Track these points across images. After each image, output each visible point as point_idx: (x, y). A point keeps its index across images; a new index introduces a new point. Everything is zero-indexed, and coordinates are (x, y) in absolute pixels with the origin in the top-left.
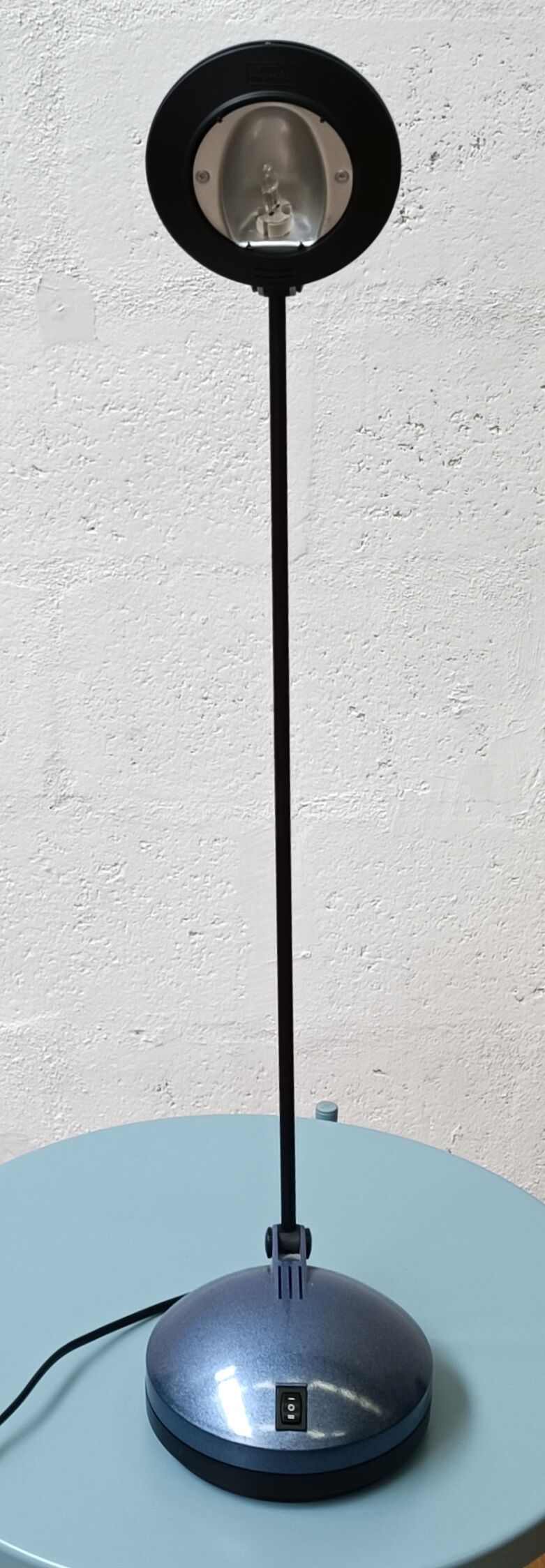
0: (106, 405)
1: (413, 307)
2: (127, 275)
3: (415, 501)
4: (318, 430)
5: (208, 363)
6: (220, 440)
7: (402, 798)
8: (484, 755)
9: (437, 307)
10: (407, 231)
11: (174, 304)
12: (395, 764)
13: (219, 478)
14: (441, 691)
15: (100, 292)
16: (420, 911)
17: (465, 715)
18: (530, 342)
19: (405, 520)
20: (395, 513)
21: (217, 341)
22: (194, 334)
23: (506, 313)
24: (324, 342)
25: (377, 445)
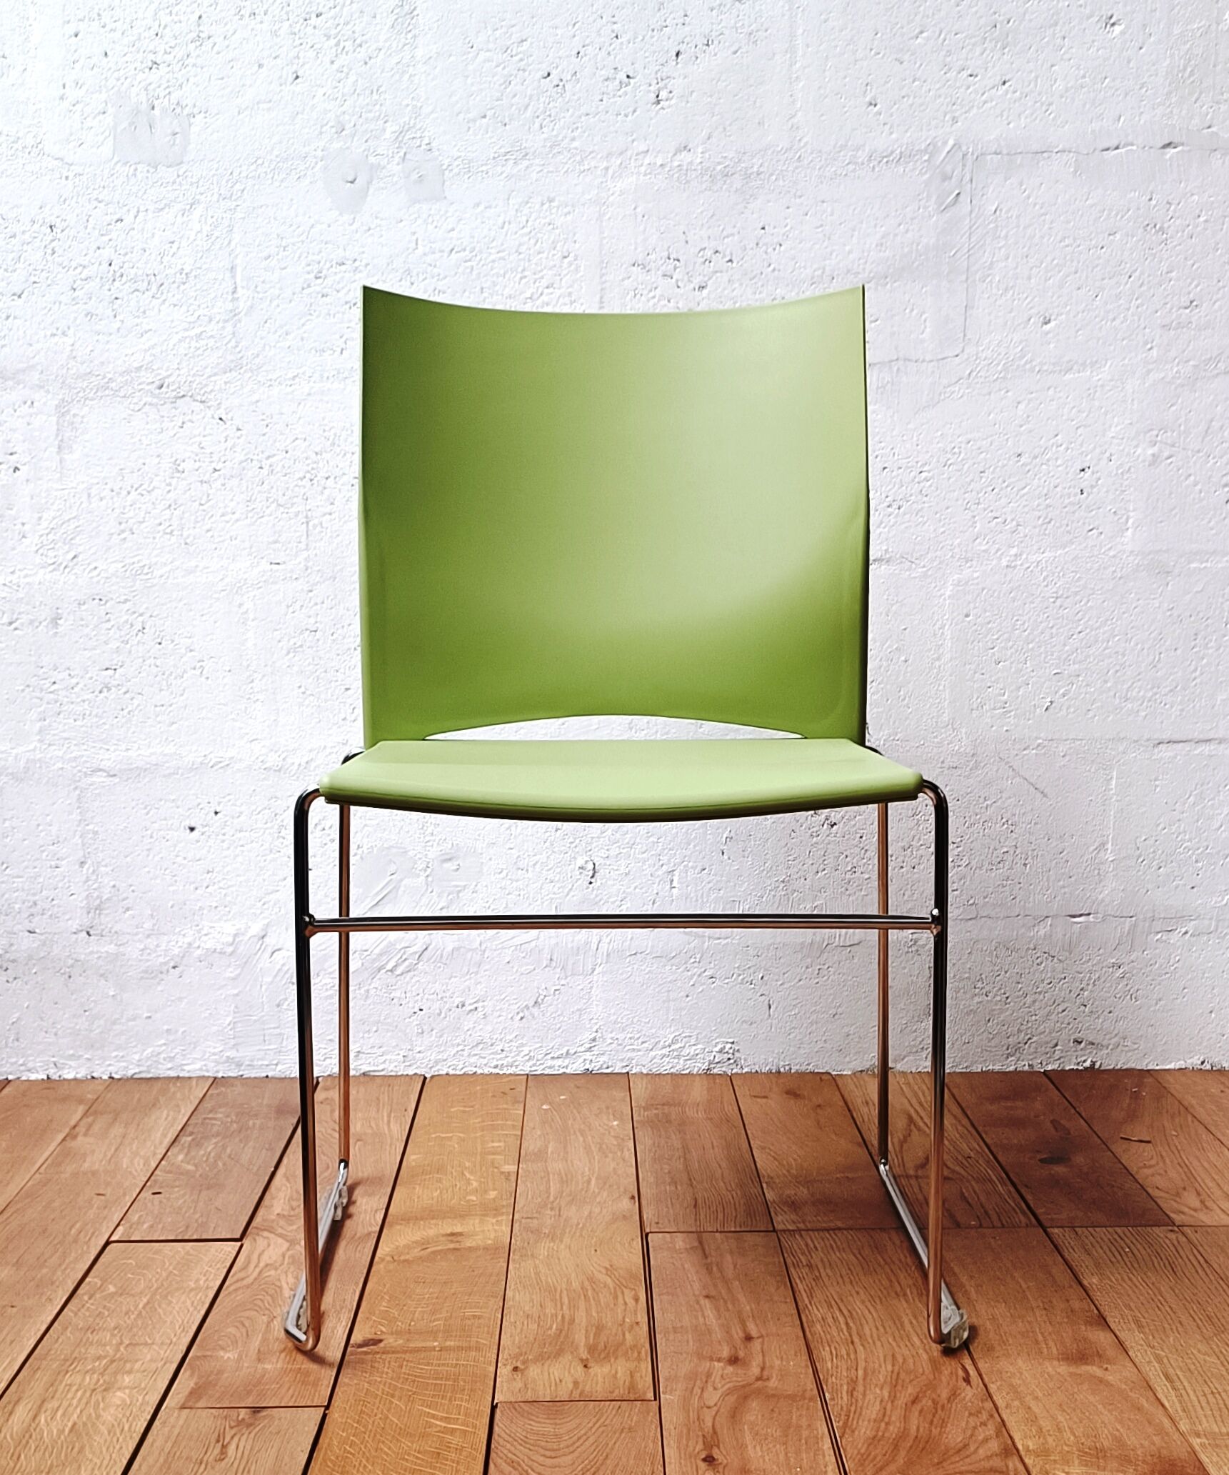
1: (668, 168)
4: (604, 265)
5: (524, 215)
6: (535, 274)
9: (685, 168)
10: (661, 110)
11: (499, 169)
15: (446, 162)
18: (751, 194)
21: (531, 198)
22: (514, 193)
23: (733, 172)
24: (606, 197)
25: (646, 276)
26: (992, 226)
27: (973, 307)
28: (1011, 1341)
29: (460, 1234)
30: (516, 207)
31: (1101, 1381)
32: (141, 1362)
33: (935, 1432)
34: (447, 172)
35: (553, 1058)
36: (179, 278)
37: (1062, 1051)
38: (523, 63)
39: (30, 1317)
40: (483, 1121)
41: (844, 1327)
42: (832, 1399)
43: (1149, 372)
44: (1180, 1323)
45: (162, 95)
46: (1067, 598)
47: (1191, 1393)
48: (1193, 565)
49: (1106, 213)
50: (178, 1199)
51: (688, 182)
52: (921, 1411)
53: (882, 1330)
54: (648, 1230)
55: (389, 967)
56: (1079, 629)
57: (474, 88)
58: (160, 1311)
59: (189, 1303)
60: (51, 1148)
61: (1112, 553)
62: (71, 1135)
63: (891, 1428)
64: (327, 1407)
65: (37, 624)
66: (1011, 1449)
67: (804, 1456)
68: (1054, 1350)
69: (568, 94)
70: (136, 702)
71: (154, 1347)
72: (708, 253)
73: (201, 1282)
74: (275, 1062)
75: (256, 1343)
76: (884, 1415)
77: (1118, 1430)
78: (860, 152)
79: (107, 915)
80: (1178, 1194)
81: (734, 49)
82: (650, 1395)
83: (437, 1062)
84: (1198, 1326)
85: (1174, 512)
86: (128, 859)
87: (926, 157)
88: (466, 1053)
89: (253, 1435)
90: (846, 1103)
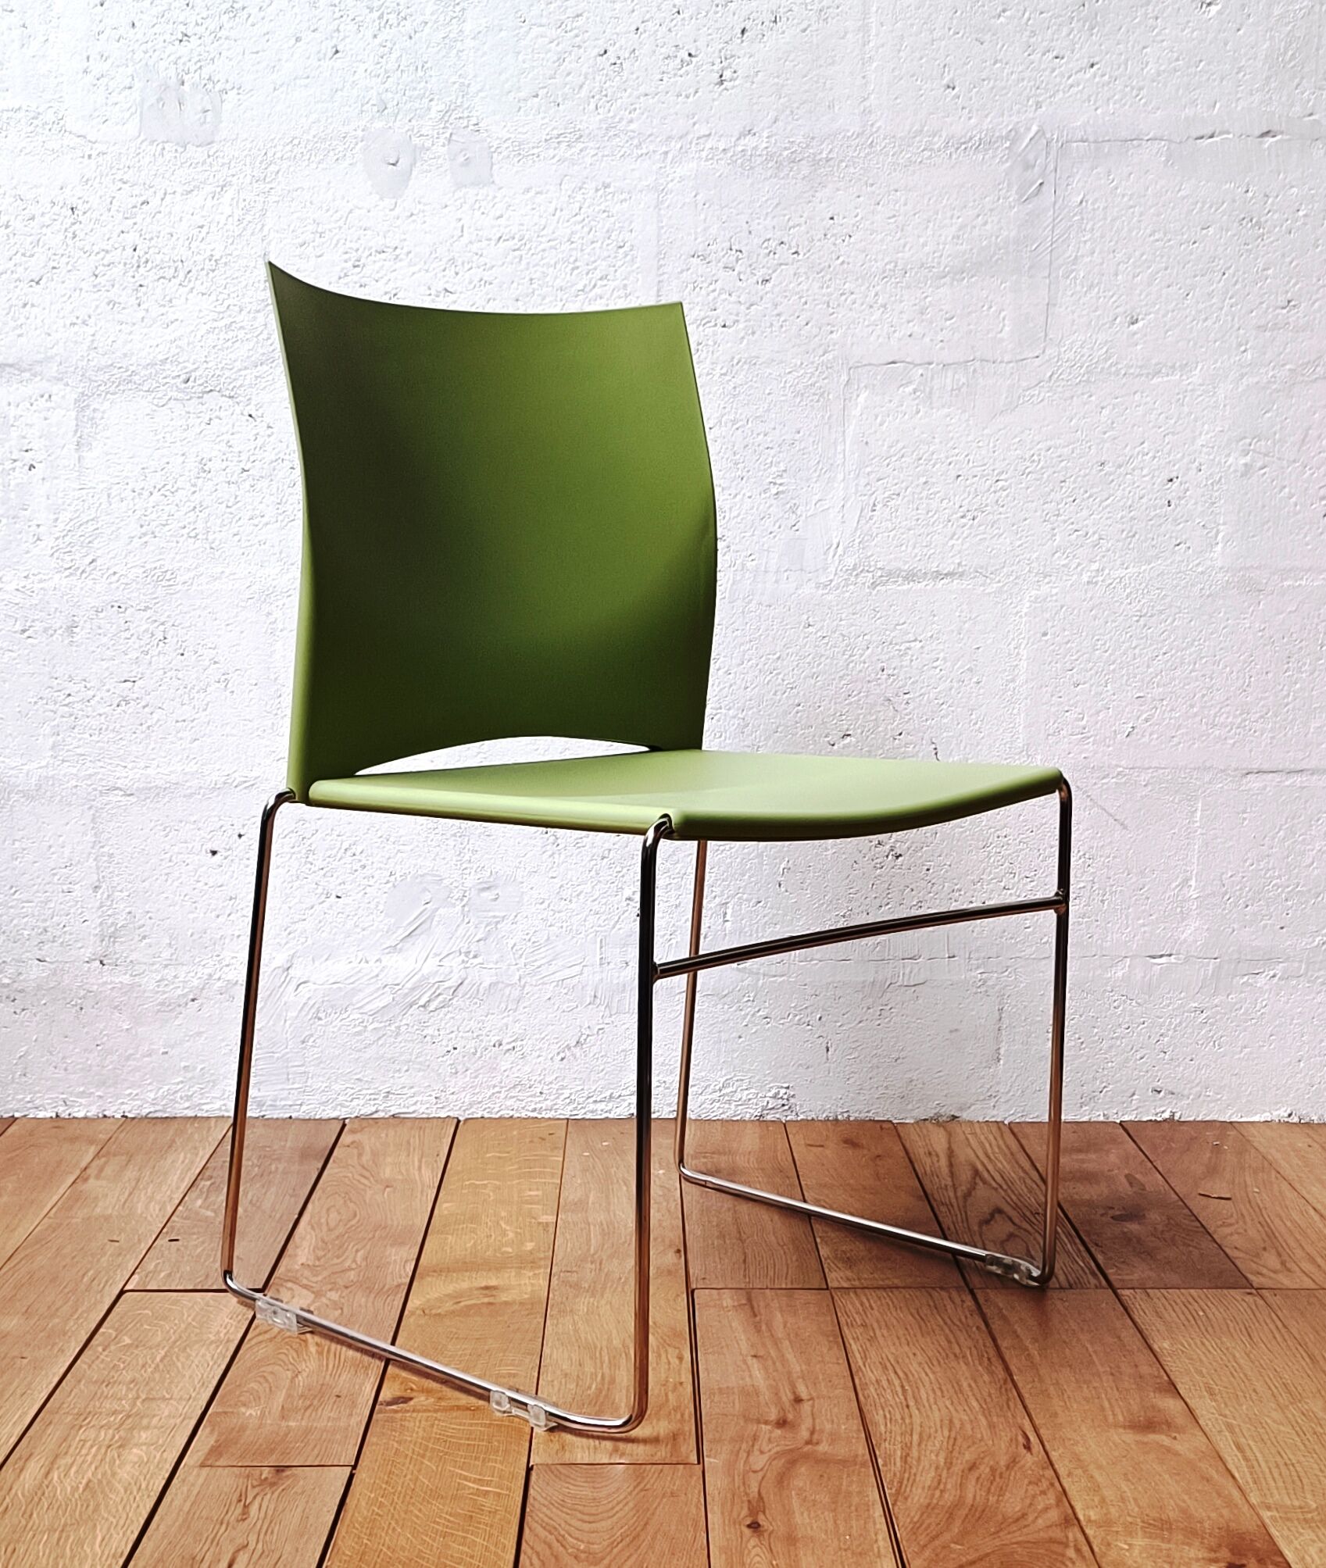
0: (501, 237)
1: (732, 154)
2: (515, 130)
3: (737, 315)
4: (662, 256)
5: (578, 201)
6: (588, 265)
7: (735, 568)
8: (797, 531)
9: (750, 152)
10: (726, 91)
11: (551, 152)
12: (728, 540)
13: (587, 297)
14: (762, 476)
15: (496, 144)
16: (751, 668)
17: (781, 497)
18: (819, 181)
19: (731, 330)
20: (723, 324)
21: (585, 183)
22: (567, 178)
23: (801, 158)
24: (665, 184)
25: (708, 267)
26: (1076, 218)
27: (1055, 305)
28: (1075, 1406)
29: (495, 1288)
30: (569, 193)
31: (1169, 1450)
32: (157, 1418)
33: (992, 1499)
34: (495, 155)
35: (595, 1102)
36: (208, 265)
37: (1140, 1100)
38: (578, 39)
39: (41, 1368)
40: (520, 1168)
41: (899, 1389)
42: (885, 1465)
43: (1242, 376)
44: (1255, 1391)
45: (192, 70)
46: (1151, 616)
47: (1263, 1464)
48: (1286, 583)
49: (1199, 205)
50: (196, 1246)
51: (752, 168)
52: (978, 1479)
53: (939, 1393)
54: (694, 1286)
55: (422, 1002)
56: (1164, 651)
57: (525, 66)
58: (179, 1365)
59: (208, 1357)
60: (61, 1191)
61: (1200, 569)
62: (82, 1177)
63: (946, 1496)
64: (354, 1467)
65: (51, 632)
66: (1072, 1519)
67: (854, 1523)
68: (1121, 1418)
69: (625, 74)
70: (155, 716)
71: (172, 1401)
72: (773, 244)
73: (222, 1335)
74: (299, 1102)
75: (280, 1398)
76: (939, 1483)
77: (1184, 1501)
78: (936, 139)
79: (122, 943)
80: (1257, 1255)
81: (803, 26)
82: (694, 1458)
83: (471, 1105)
84: (1273, 1395)
85: (1266, 527)
86: (146, 884)
87: (1008, 144)
88: (502, 1095)
89: (276, 1494)
90: (907, 1153)
